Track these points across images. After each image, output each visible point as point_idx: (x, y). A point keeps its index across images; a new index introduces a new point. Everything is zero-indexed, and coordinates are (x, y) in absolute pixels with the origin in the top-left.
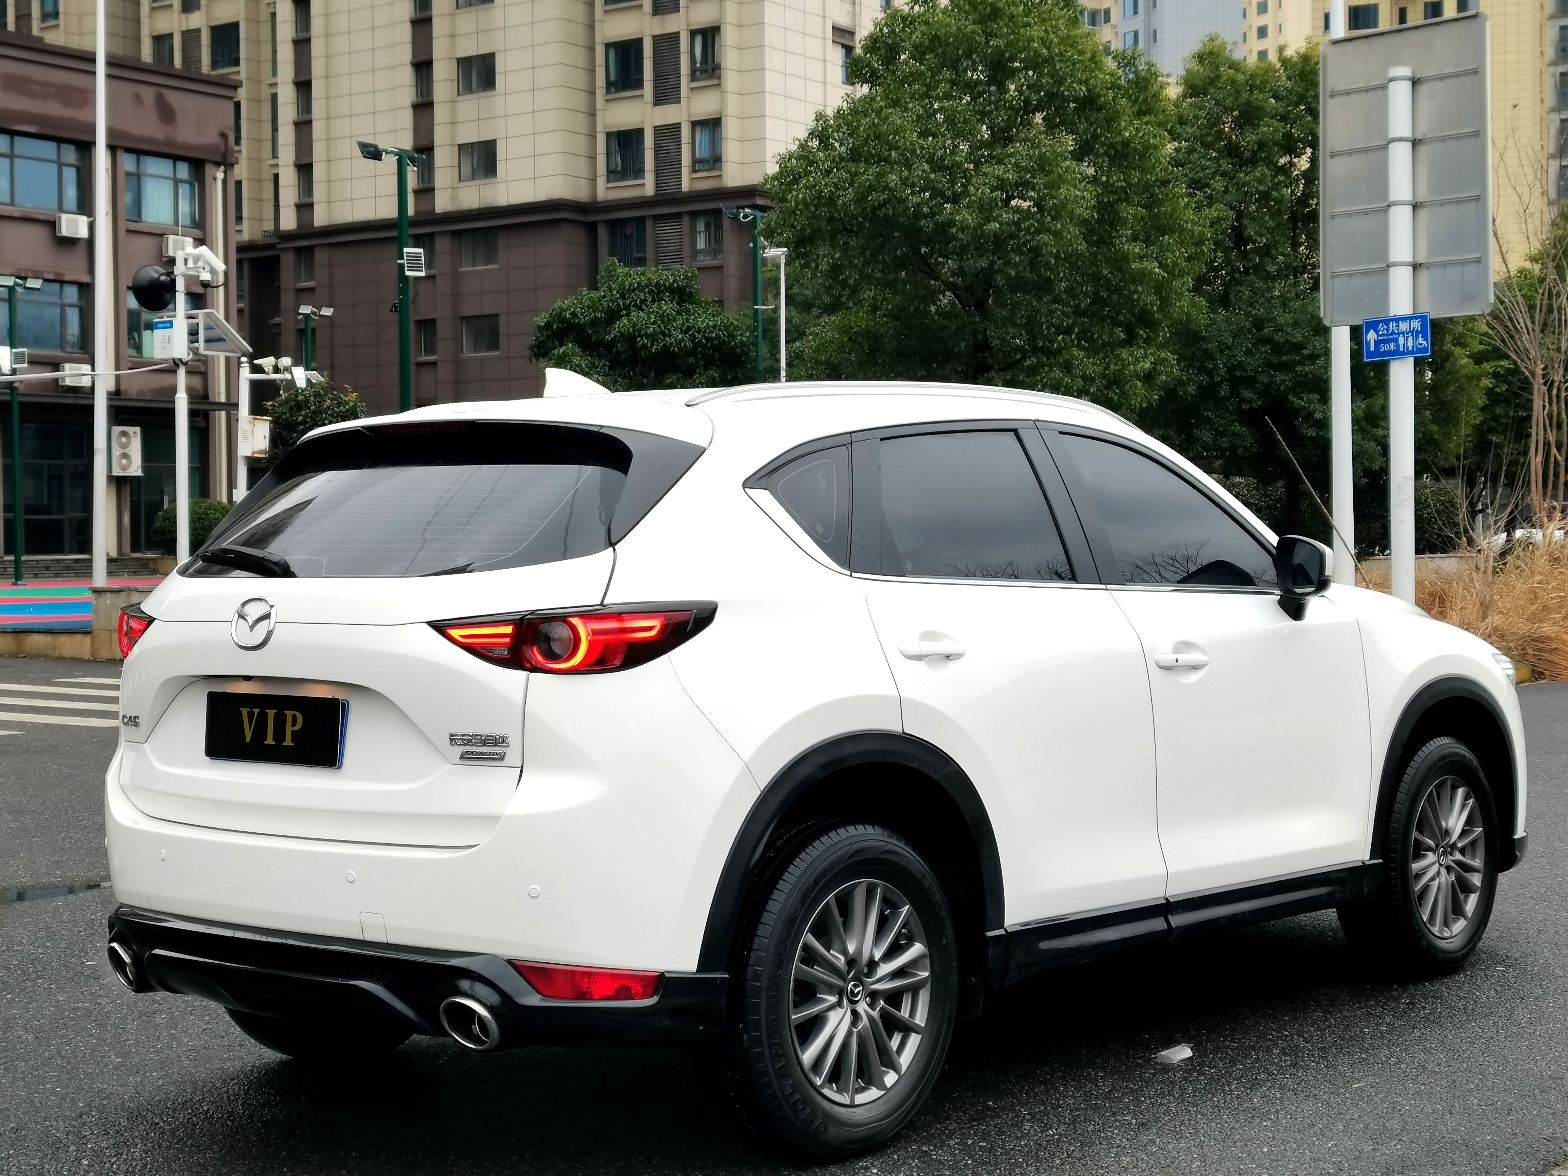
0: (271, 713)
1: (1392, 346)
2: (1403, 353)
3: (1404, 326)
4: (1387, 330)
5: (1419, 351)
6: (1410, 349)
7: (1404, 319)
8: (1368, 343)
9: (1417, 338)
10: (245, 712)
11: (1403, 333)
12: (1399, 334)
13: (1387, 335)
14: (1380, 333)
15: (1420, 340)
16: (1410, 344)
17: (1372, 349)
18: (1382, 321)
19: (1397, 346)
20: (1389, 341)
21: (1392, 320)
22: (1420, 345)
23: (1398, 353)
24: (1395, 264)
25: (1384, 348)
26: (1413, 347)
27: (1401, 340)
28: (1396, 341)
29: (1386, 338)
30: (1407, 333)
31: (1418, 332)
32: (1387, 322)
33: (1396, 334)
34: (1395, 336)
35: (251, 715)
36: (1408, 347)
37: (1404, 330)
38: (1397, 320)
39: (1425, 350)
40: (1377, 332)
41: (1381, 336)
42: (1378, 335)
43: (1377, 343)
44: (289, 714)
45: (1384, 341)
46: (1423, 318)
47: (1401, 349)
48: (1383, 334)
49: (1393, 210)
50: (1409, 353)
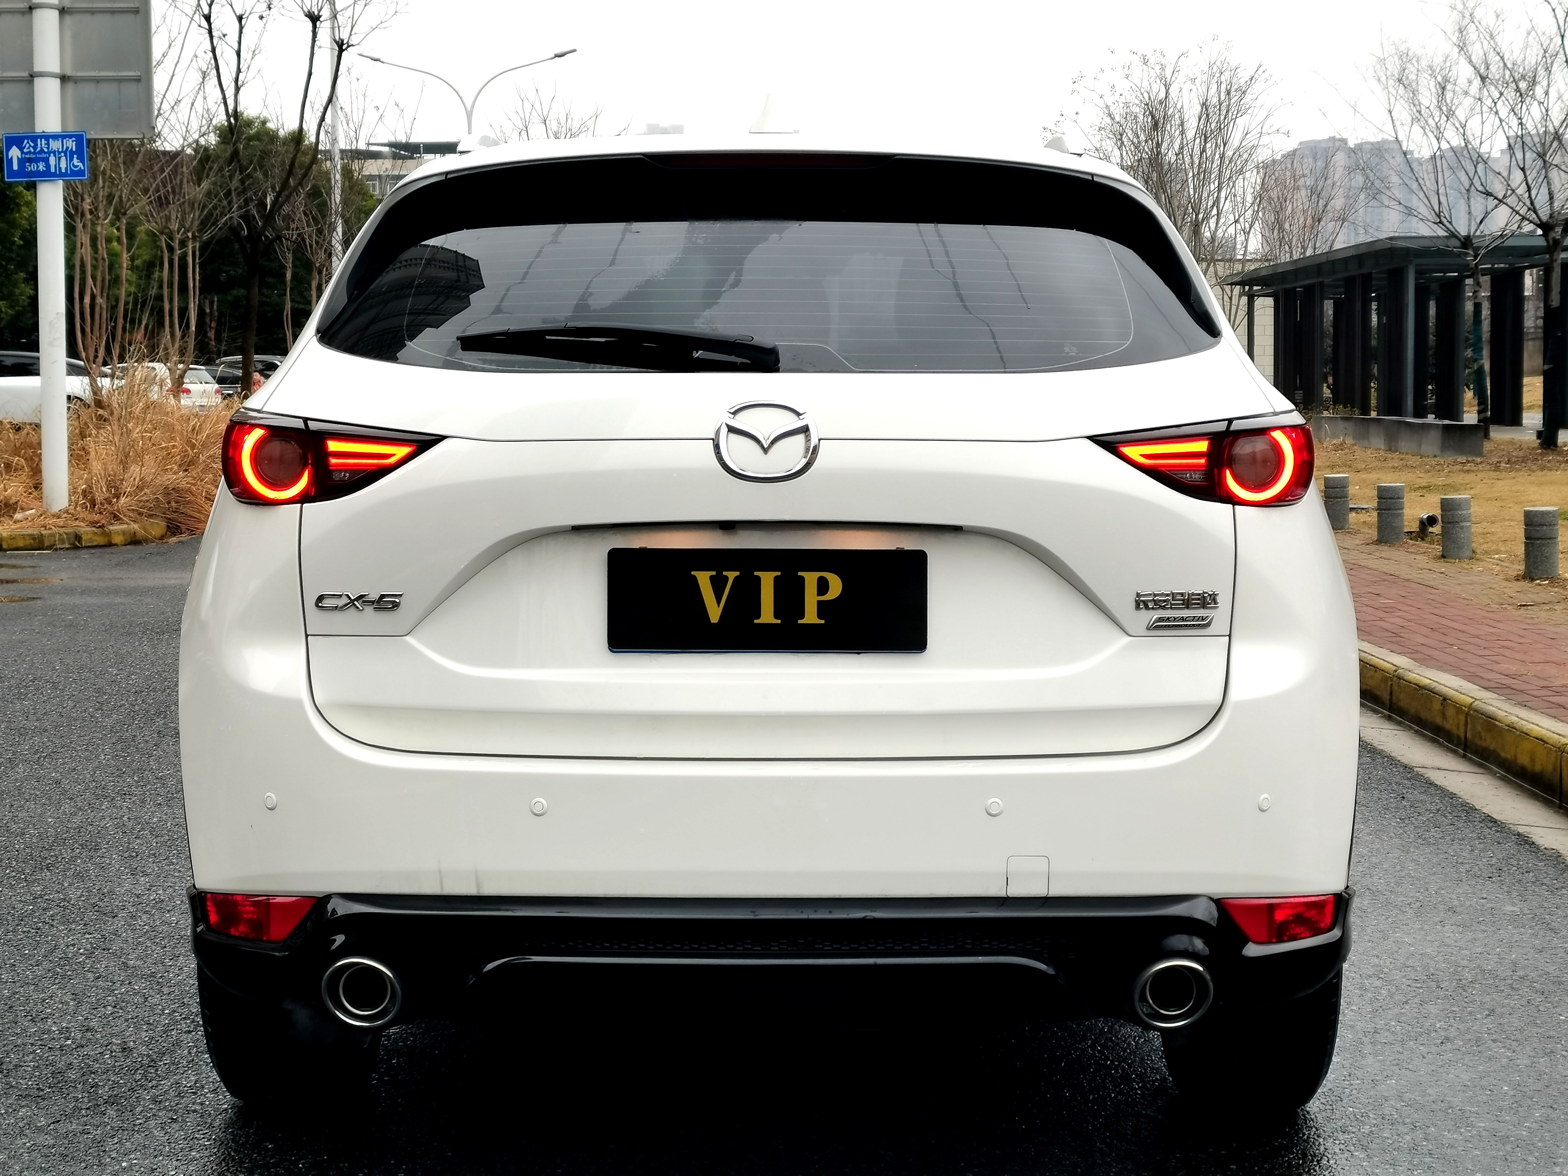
0: (767, 580)
1: (41, 167)
2: (54, 175)
3: (55, 145)
4: (35, 148)
5: (74, 173)
6: (63, 171)
7: (55, 137)
8: (10, 161)
9: (72, 159)
10: (703, 578)
11: (54, 152)
12: (49, 153)
13: (34, 153)
14: (25, 150)
15: (76, 161)
16: (63, 165)
17: (15, 167)
18: (27, 138)
19: (48, 166)
20: (37, 160)
21: (41, 137)
22: (77, 166)
23: (48, 175)
24: (42, 75)
25: (32, 167)
26: (66, 169)
27: (52, 160)
28: (46, 161)
29: (33, 156)
30: (59, 153)
31: (72, 153)
32: (34, 139)
33: (45, 153)
34: (43, 155)
35: (718, 584)
36: (60, 169)
37: (55, 148)
38: (47, 137)
39: (81, 173)
40: (21, 149)
41: (26, 153)
42: (22, 152)
43: (21, 162)
44: (811, 579)
45: (30, 160)
46: (79, 138)
47: (53, 170)
48: (30, 152)
49: (38, 14)
50: (61, 175)
